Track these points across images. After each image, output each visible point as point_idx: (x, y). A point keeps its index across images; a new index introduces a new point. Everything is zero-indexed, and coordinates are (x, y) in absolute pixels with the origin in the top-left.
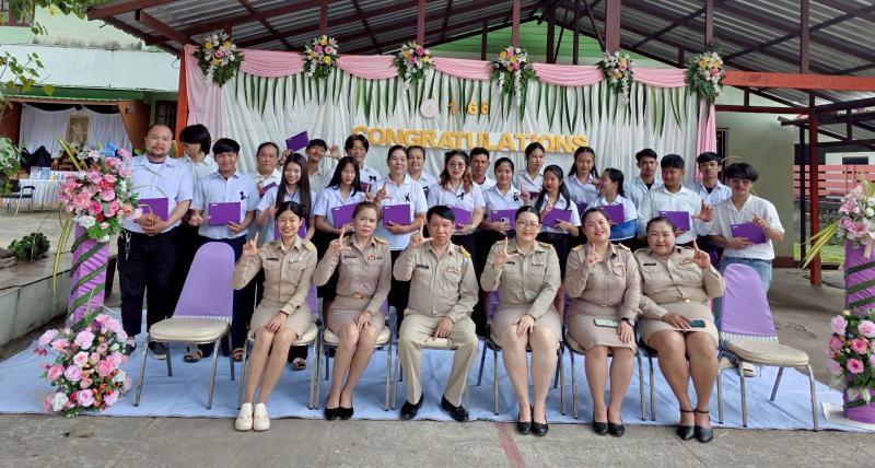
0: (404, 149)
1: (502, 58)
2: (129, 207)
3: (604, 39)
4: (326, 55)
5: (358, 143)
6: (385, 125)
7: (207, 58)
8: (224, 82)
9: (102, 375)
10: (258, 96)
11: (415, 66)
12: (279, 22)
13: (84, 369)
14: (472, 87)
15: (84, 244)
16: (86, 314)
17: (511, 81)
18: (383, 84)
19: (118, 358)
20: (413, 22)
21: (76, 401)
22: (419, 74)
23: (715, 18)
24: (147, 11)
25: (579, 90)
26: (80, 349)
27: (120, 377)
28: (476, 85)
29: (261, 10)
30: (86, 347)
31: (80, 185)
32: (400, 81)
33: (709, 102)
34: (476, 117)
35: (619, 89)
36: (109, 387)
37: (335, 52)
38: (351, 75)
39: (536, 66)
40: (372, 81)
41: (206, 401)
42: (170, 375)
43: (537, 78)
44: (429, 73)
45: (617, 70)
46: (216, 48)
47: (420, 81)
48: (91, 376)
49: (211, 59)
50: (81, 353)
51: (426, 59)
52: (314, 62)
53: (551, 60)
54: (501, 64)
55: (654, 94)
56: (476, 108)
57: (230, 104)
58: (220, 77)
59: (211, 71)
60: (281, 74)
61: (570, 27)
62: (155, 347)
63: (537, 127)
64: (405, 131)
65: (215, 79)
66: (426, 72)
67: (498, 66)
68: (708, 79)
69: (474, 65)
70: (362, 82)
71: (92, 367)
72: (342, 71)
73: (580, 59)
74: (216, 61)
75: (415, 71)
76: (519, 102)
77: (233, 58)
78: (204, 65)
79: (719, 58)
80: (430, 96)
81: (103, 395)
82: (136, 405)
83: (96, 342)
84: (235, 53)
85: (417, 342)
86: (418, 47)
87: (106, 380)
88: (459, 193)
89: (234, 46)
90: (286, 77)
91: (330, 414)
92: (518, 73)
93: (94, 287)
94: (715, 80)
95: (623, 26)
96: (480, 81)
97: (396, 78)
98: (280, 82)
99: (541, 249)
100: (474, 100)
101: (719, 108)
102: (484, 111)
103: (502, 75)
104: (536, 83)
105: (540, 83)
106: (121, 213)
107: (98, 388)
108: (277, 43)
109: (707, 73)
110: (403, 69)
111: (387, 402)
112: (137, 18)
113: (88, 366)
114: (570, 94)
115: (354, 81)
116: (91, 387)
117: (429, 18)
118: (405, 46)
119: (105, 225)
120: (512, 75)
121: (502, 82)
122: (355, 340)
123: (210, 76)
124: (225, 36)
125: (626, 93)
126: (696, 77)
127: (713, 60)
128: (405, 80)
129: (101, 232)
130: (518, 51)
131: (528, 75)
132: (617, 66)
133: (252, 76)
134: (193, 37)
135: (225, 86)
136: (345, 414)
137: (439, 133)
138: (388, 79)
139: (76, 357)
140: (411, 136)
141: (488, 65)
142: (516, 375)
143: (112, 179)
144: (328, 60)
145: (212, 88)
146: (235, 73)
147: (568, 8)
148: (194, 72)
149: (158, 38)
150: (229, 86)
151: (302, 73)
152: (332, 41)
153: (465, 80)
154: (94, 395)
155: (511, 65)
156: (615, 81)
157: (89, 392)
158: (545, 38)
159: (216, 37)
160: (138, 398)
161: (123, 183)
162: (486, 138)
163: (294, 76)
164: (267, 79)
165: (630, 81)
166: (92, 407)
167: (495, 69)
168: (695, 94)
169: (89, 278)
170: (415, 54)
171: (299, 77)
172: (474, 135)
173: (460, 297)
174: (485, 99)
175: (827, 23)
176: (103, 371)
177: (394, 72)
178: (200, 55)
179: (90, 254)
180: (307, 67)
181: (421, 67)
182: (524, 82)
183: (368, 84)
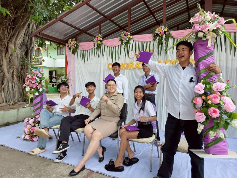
1: (157, 31)
4: (98, 40)
10: (83, 57)
17: (161, 40)
18: (117, 48)
22: (128, 42)
28: (149, 43)
32: (122, 45)
37: (101, 39)
38: (107, 46)
39: (171, 32)
40: (114, 47)
43: (172, 37)
44: (131, 42)
46: (71, 43)
47: (129, 45)
51: (129, 36)
52: (96, 43)
54: (157, 34)
58: (74, 52)
59: (71, 50)
60: (88, 49)
64: (123, 63)
65: (72, 53)
67: (155, 34)
69: (148, 36)
70: (110, 48)
72: (105, 45)
74: (72, 47)
75: (126, 41)
76: (165, 48)
77: (76, 46)
80: (132, 50)
84: (75, 44)
86: (126, 32)
92: (164, 36)
98: (89, 51)
103: (158, 38)
104: (172, 39)
105: (174, 39)
110: (122, 41)
115: (108, 48)
120: (161, 38)
121: (158, 41)
130: (163, 27)
131: (169, 36)
133: (82, 51)
135: (75, 54)
137: (135, 63)
138: (118, 46)
140: (126, 65)
141: (153, 35)
144: (99, 42)
145: (72, 55)
146: (77, 50)
148: (68, 52)
151: (94, 48)
153: (144, 42)
155: (160, 33)
159: (71, 40)
163: (92, 49)
164: (85, 51)
167: (155, 36)
170: (125, 35)
174: (151, 49)
177: (120, 43)
180: (95, 45)
181: (127, 39)
182: (167, 39)
183: (112, 48)
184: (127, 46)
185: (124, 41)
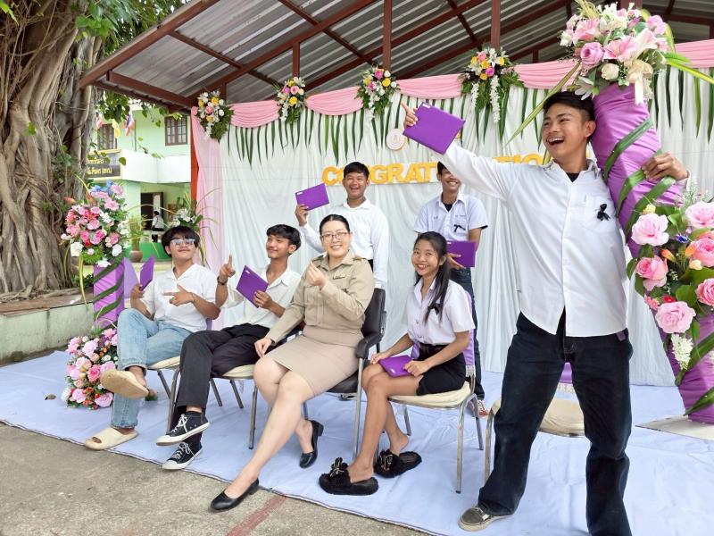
1: (474, 66)
4: (292, 96)
8: (220, 138)
10: (247, 147)
11: (377, 92)
17: (486, 93)
18: (350, 119)
22: (384, 101)
28: (447, 104)
32: (366, 111)
37: (301, 92)
38: (321, 115)
39: (518, 69)
40: (340, 117)
43: (521, 84)
44: (394, 99)
46: (206, 105)
47: (386, 110)
49: (205, 116)
51: (387, 82)
52: (286, 106)
54: (472, 74)
58: (217, 133)
59: (209, 128)
60: (262, 123)
63: (522, 145)
65: (213, 135)
66: (391, 98)
67: (468, 76)
69: (444, 82)
70: (330, 120)
72: (313, 111)
74: (210, 118)
75: (377, 99)
76: (496, 117)
77: (222, 113)
78: (204, 123)
80: (397, 126)
84: (221, 107)
89: (221, 101)
90: (266, 126)
92: (495, 82)
97: (362, 109)
98: (263, 130)
103: (476, 87)
104: (521, 91)
105: (526, 90)
110: (366, 98)
115: (323, 119)
120: (486, 86)
121: (476, 96)
123: (209, 133)
128: (369, 110)
131: (508, 81)
133: (242, 128)
137: (406, 165)
138: (354, 113)
140: (379, 171)
141: (460, 77)
144: (294, 101)
145: (212, 144)
146: (228, 127)
150: (224, 140)
151: (278, 120)
155: (484, 71)
159: (206, 95)
163: (273, 122)
164: (252, 129)
167: (466, 82)
170: (375, 79)
171: (276, 124)
177: (359, 103)
180: (281, 112)
181: (382, 92)
182: (504, 91)
183: (336, 120)
184: (382, 113)
185: (371, 99)
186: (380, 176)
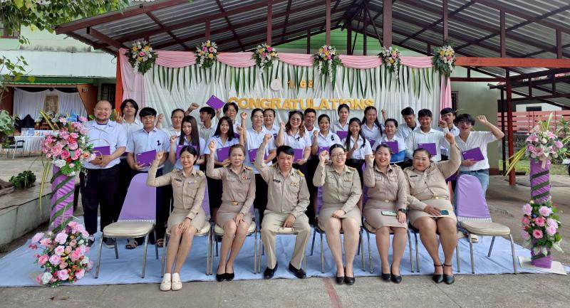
0: (262, 111)
1: (320, 52)
2: (87, 153)
3: (382, 39)
4: (210, 53)
5: (232, 108)
6: (248, 95)
7: (134, 57)
8: (145, 72)
9: (73, 260)
10: (167, 79)
11: (266, 58)
12: (179, 33)
13: (62, 256)
14: (302, 70)
15: (59, 178)
16: (62, 222)
17: (326, 67)
18: (247, 71)
19: (83, 249)
20: (264, 30)
21: (57, 277)
22: (269, 64)
23: (449, 25)
24: (94, 27)
25: (368, 71)
26: (58, 244)
27: (85, 261)
28: (305, 69)
29: (168, 25)
30: (63, 242)
31: (55, 140)
32: (257, 68)
33: (447, 76)
34: (305, 89)
35: (392, 69)
36: (79, 267)
37: (215, 51)
38: (226, 65)
39: (341, 57)
40: (239, 68)
41: (141, 273)
42: (117, 258)
43: (342, 64)
44: (275, 63)
45: (391, 58)
46: (140, 50)
47: (270, 68)
48: (66, 261)
49: (137, 57)
50: (59, 246)
51: (273, 54)
52: (203, 57)
53: (350, 53)
54: (319, 56)
55: (413, 72)
56: (305, 84)
57: (150, 86)
58: (143, 69)
59: (137, 64)
60: (182, 65)
61: (361, 32)
62: (107, 240)
63: (343, 94)
64: (261, 99)
65: (140, 70)
66: (273, 62)
67: (318, 57)
68: (446, 62)
69: (303, 57)
70: (233, 70)
71: (67, 255)
72: (220, 63)
73: (368, 51)
74: (139, 59)
75: (266, 62)
76: (331, 79)
77: (150, 56)
78: (132, 61)
79: (452, 49)
80: (276, 77)
81: (75, 272)
82: (96, 278)
83: (69, 239)
84: (152, 53)
85: (273, 230)
86: (268, 47)
87: (76, 263)
88: (296, 137)
89: (151, 49)
90: (185, 67)
91: (220, 278)
92: (330, 62)
93: (66, 205)
94: (450, 63)
95: (394, 31)
96: (307, 67)
97: (255, 66)
98: (181, 70)
99: (349, 171)
100: (304, 79)
101: (452, 79)
102: (309, 85)
103: (321, 63)
104: (342, 67)
105: (344, 67)
106: (82, 157)
107: (71, 268)
108: (179, 46)
109: (445, 59)
110: (259, 61)
111: (255, 269)
112: (88, 32)
113: (64, 255)
114: (362, 73)
115: (228, 69)
116: (66, 268)
117: (274, 28)
118: (259, 46)
119: (72, 165)
120: (326, 63)
121: (321, 67)
122: (234, 231)
123: (136, 68)
124: (145, 43)
125: (396, 72)
126: (438, 61)
127: (449, 50)
128: (260, 67)
129: (69, 170)
130: (330, 47)
131: (336, 62)
132: (391, 56)
133: (163, 67)
134: (124, 44)
135: (146, 74)
136: (229, 277)
137: (282, 100)
138: (250, 67)
139: (56, 249)
140: (265, 102)
141: (312, 57)
142: (334, 249)
143: (75, 136)
144: (211, 56)
145: (138, 76)
146: (152, 66)
147: (359, 20)
148: (125, 65)
149: (102, 45)
150: (148, 74)
151: (195, 65)
152: (213, 44)
153: (298, 67)
154: (69, 273)
155: (326, 56)
156: (389, 65)
157: (66, 271)
158: (346, 39)
159: (139, 43)
160: (97, 273)
161: (83, 138)
162: (311, 102)
163: (190, 66)
164: (173, 68)
165: (399, 65)
166: (68, 280)
167: (316, 59)
168: (438, 72)
169: (62, 199)
170: (266, 51)
171: (193, 67)
172: (304, 100)
173: (298, 202)
174: (310, 78)
175: (516, 26)
176: (74, 257)
177: (253, 62)
178: (129, 55)
179: (63, 184)
180: (198, 61)
181: (270, 59)
182: (334, 66)
183: (237, 70)
184: (268, 69)
185: (262, 61)
186: (266, 104)
